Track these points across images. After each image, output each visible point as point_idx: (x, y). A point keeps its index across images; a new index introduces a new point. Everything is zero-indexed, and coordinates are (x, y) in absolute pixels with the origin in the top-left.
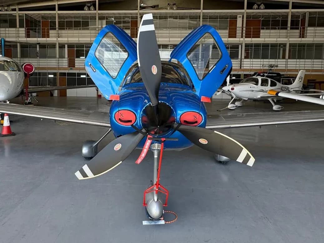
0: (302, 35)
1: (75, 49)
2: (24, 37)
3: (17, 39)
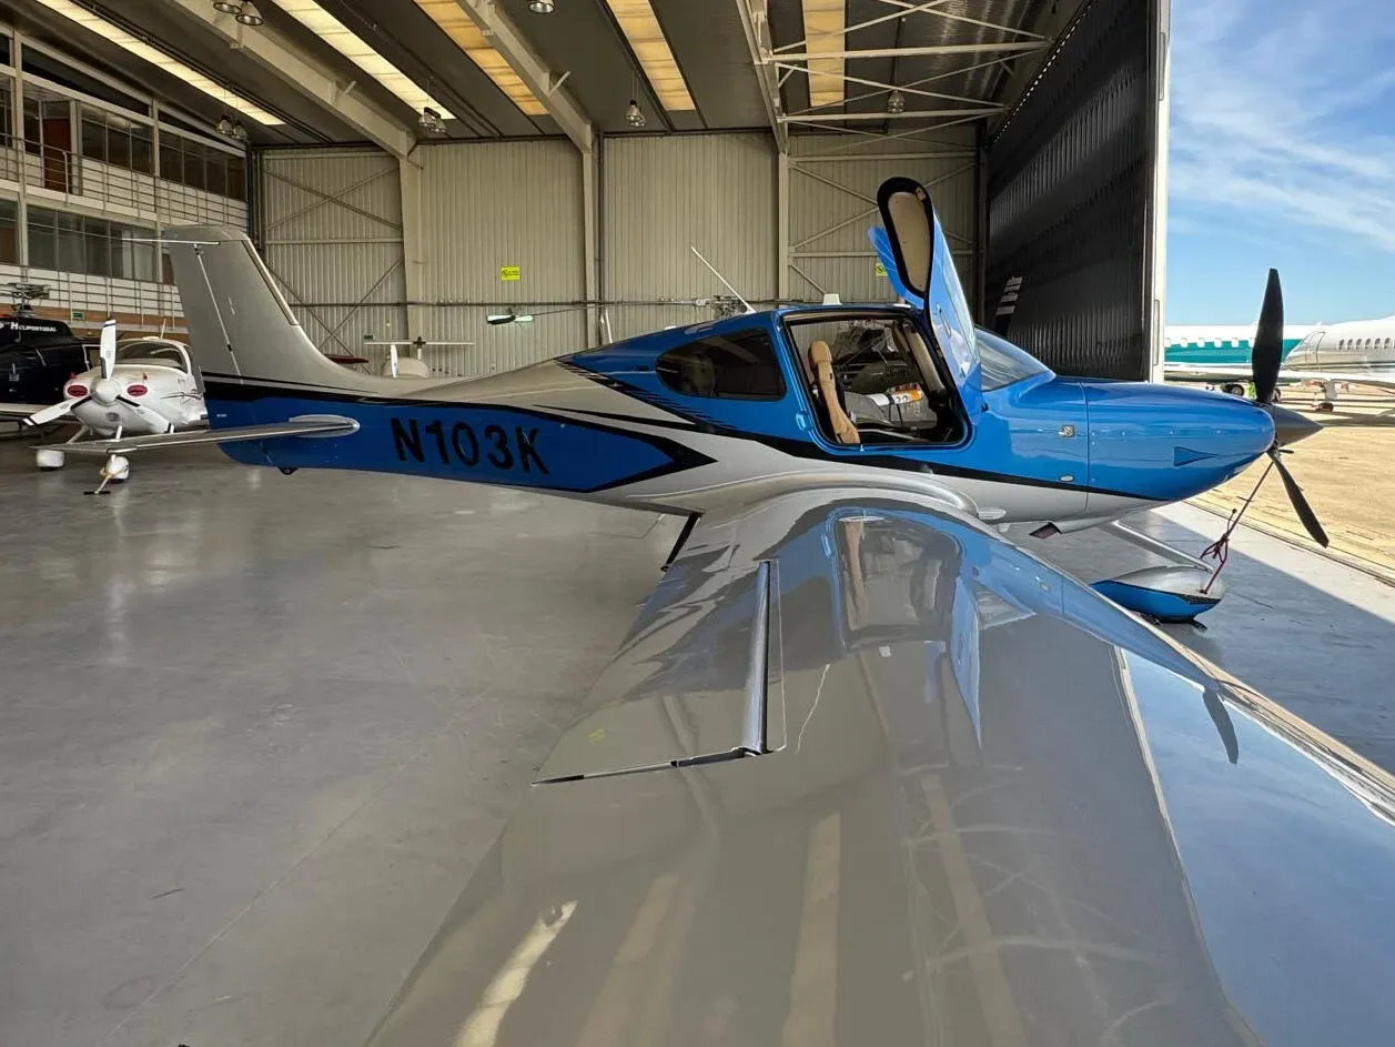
0: (56, 178)
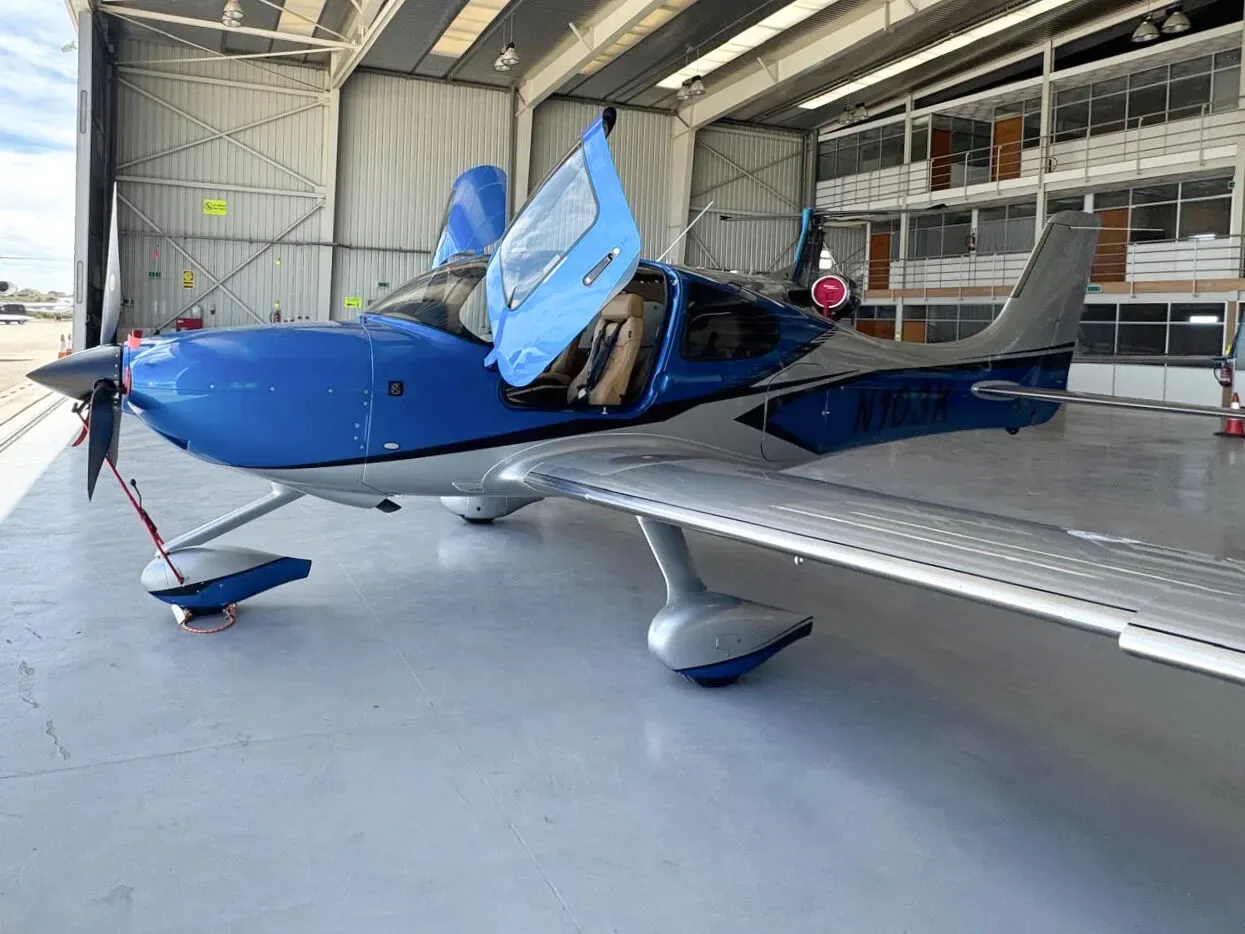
1: (1131, 207)
2: (925, 190)
3: (901, 199)
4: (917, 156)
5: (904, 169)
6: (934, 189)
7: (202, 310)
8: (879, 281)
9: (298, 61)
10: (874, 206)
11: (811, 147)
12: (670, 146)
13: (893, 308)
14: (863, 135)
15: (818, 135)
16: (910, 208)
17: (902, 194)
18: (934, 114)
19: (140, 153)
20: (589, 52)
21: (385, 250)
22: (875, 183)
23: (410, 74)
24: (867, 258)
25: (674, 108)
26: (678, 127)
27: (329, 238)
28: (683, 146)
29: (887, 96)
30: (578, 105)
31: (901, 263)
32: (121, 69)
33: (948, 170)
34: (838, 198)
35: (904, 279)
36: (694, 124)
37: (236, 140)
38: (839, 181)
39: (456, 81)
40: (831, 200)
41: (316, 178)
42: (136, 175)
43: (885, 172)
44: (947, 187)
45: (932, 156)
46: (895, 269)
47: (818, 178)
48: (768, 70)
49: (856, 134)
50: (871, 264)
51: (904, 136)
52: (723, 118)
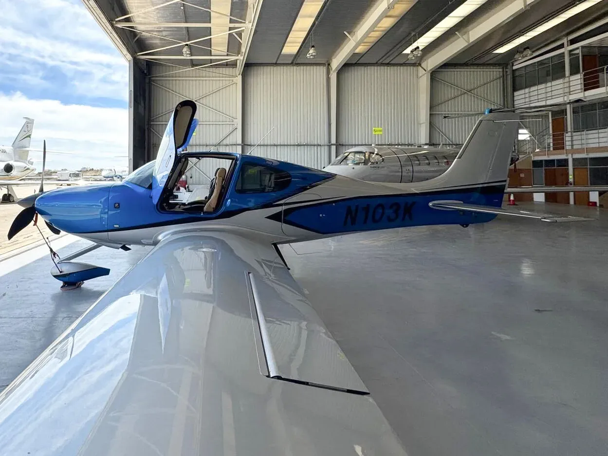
2: (580, 91)
3: (566, 97)
4: (574, 71)
5: (567, 80)
6: (585, 90)
7: (186, 176)
8: (559, 145)
9: (224, 65)
10: (549, 102)
11: (508, 73)
12: (417, 83)
13: (566, 161)
14: (540, 63)
15: (513, 65)
16: (571, 101)
17: (566, 94)
18: (582, 47)
19: (161, 112)
20: (355, 43)
21: (267, 145)
22: (549, 89)
23: (276, 64)
24: (551, 132)
25: (418, 62)
26: (421, 71)
27: (240, 142)
28: (424, 82)
29: (552, 39)
30: (362, 68)
31: (569, 134)
32: (152, 78)
33: (597, 77)
34: (527, 100)
35: (572, 143)
36: (429, 69)
37: (199, 103)
38: (527, 90)
39: (298, 64)
40: (523, 101)
41: (234, 116)
42: (159, 121)
43: (554, 83)
44: (598, 87)
45: (583, 71)
46: (567, 138)
47: (515, 89)
48: (463, 38)
49: (535, 63)
50: (553, 135)
51: (564, 61)
52: (445, 64)
